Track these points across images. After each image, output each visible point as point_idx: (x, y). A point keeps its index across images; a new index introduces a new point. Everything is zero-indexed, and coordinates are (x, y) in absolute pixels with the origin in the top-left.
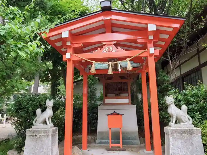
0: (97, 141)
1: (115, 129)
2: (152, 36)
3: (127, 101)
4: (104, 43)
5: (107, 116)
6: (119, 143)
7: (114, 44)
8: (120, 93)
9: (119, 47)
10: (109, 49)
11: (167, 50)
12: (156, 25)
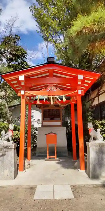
0: (37, 155)
1: (51, 145)
2: (80, 82)
3: (59, 123)
4: (48, 85)
5: (46, 135)
6: (54, 155)
7: (55, 86)
8: (54, 117)
9: (58, 88)
10: (51, 89)
11: (90, 88)
12: (83, 76)
